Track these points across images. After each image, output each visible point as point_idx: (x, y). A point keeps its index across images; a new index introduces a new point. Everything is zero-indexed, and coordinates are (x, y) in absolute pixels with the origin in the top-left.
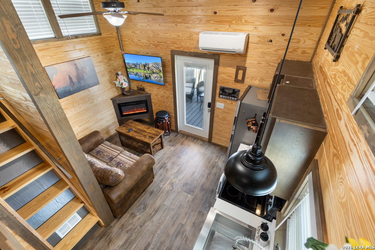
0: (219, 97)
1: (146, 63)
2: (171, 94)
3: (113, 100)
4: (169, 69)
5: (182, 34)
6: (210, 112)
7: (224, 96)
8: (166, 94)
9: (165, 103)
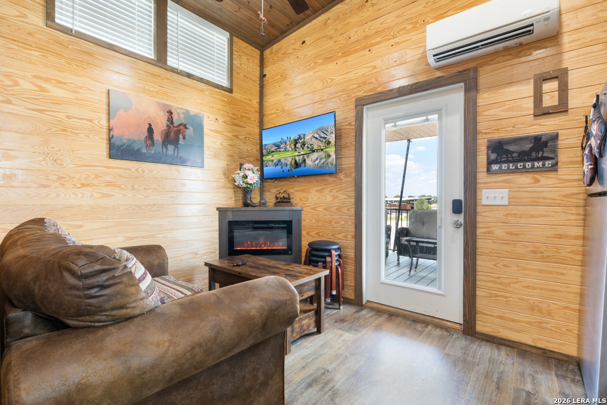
0: (489, 170)
1: (299, 136)
2: (349, 197)
3: (222, 211)
4: (349, 139)
5: (382, 61)
6: (462, 230)
7: (504, 166)
8: (337, 201)
9: (333, 223)
